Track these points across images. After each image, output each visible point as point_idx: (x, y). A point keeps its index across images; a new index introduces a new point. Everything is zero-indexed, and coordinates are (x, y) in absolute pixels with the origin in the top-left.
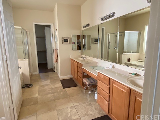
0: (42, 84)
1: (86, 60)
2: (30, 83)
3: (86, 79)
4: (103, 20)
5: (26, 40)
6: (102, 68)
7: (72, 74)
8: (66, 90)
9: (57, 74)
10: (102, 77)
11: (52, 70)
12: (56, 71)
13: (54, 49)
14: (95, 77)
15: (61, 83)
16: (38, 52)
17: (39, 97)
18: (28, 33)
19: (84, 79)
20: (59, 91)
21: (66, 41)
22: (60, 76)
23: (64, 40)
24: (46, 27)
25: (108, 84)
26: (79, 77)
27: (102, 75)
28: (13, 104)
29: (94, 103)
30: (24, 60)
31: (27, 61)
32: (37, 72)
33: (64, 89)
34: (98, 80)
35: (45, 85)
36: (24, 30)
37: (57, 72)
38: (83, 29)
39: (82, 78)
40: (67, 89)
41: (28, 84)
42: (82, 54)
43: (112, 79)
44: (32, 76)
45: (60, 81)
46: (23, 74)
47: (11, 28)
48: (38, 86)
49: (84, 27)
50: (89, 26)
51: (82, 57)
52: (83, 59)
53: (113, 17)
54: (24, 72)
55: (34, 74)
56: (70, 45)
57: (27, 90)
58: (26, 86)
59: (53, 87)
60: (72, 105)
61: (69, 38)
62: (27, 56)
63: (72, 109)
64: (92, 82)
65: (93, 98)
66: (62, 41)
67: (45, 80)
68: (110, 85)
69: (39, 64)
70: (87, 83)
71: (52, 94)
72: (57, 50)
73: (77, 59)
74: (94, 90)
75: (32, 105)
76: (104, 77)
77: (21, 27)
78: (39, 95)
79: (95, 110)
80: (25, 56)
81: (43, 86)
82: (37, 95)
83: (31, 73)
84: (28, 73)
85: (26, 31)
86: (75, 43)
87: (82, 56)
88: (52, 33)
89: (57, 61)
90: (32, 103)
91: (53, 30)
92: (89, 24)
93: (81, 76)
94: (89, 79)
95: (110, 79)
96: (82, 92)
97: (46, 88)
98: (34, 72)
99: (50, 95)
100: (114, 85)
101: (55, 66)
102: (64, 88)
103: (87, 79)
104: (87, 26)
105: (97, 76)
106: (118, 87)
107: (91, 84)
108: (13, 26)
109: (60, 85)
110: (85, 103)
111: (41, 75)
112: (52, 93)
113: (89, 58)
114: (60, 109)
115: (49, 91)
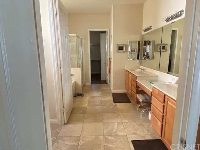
0: (92, 95)
1: (145, 72)
2: (81, 93)
3: (140, 94)
4: (167, 20)
5: (80, 49)
6: (163, 83)
7: (126, 89)
8: (116, 105)
9: (109, 86)
10: (157, 92)
11: (105, 82)
12: (109, 83)
13: (108, 58)
14: (149, 92)
15: (112, 97)
16: (91, 61)
17: (88, 107)
18: (83, 40)
19: (137, 95)
20: (108, 104)
21: (121, 48)
22: (112, 89)
23: (119, 47)
24: (102, 33)
25: (162, 101)
26: (132, 92)
27: (156, 90)
28: (63, 107)
29: (147, 124)
30: (77, 68)
31: (79, 70)
32: (89, 82)
33: (115, 104)
34: (152, 96)
35: (95, 96)
36: (79, 37)
37: (109, 85)
38: (143, 33)
39: (135, 93)
40: (118, 104)
41: (79, 93)
42: (141, 64)
43: (168, 96)
44: (84, 86)
45: (112, 95)
46: (75, 82)
47: (65, 37)
48: (89, 97)
49: (145, 31)
50: (151, 29)
51: (140, 69)
52: (140, 71)
53: (180, 16)
54: (76, 81)
55: (87, 84)
56: (126, 53)
57: (78, 99)
58: (77, 95)
59: (103, 99)
60: (120, 121)
61: (125, 45)
62: (81, 65)
63: (119, 125)
64: (146, 99)
65: (147, 119)
66: (116, 48)
67: (96, 92)
68: (164, 102)
69: (92, 75)
70: (140, 99)
71: (101, 107)
72: (110, 59)
73: (133, 71)
74: (148, 109)
75: (81, 113)
76: (159, 93)
77: (76, 35)
78: (88, 105)
79: (146, 131)
80: (78, 65)
81: (93, 97)
82: (86, 105)
83: (83, 83)
84: (79, 82)
85: (81, 39)
86: (135, 51)
87: (141, 67)
88: (107, 40)
89: (110, 72)
90: (81, 111)
91: (108, 37)
92: (151, 26)
93: (135, 91)
94: (144, 95)
95: (165, 95)
96: (135, 109)
97: (96, 99)
98: (86, 82)
99: (98, 107)
100: (168, 102)
101: (108, 77)
102: (115, 102)
103: (142, 95)
104: (149, 29)
105: (151, 91)
106: (172, 105)
107: (145, 101)
108: (68, 34)
109: (111, 98)
110: (136, 122)
111: (93, 86)
112: (101, 105)
113: (148, 70)
114: (107, 122)
115: (99, 103)
